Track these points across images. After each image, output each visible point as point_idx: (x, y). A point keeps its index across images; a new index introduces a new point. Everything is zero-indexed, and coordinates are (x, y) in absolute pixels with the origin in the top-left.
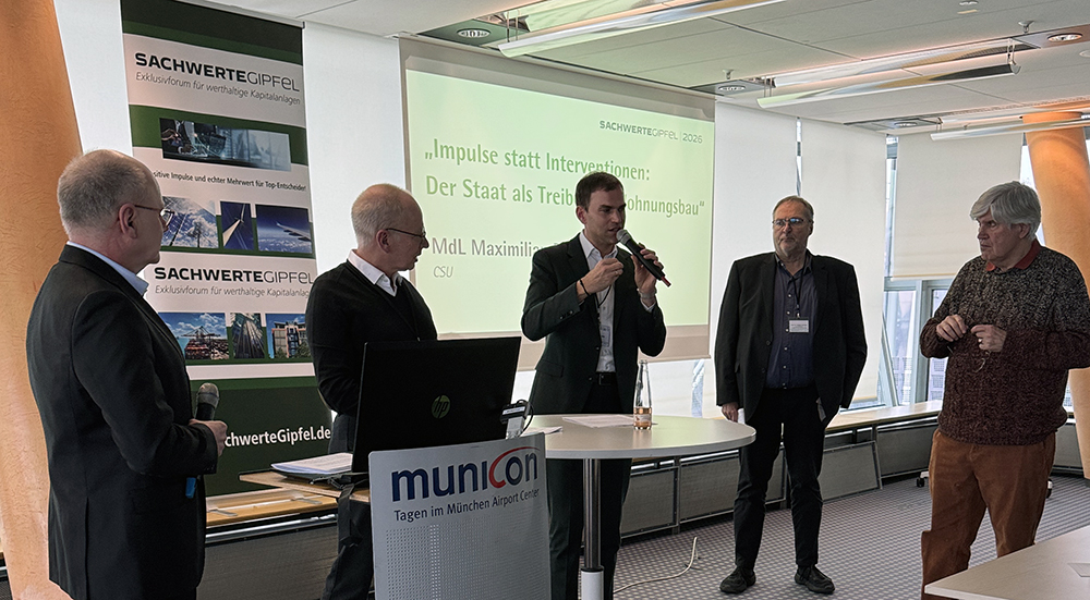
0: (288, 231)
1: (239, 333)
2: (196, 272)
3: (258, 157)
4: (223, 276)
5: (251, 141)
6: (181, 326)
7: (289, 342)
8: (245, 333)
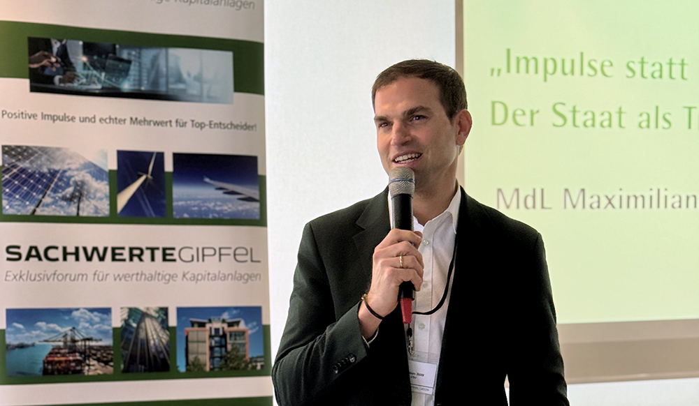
0: (221, 189)
1: (132, 337)
2: (71, 249)
3: (181, 86)
4: (114, 254)
5: (172, 63)
6: (40, 328)
7: (211, 348)
8: (142, 335)
